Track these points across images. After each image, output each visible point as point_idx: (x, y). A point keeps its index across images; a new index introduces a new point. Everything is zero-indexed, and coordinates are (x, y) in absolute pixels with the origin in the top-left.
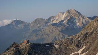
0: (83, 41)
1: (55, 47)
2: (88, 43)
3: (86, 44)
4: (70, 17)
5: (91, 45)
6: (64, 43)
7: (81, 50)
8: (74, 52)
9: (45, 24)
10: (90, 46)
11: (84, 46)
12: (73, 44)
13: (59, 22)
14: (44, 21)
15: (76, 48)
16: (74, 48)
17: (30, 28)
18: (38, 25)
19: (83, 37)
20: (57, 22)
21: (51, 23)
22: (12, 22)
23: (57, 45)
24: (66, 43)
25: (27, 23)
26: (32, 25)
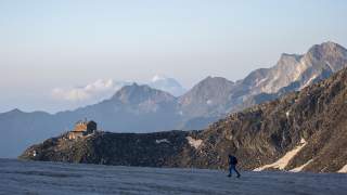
0: (300, 122)
1: (189, 145)
2: (317, 127)
3: (310, 133)
4: (320, 72)
5: (329, 137)
6: (225, 132)
7: (290, 155)
8: (263, 165)
9: (233, 97)
10: (325, 139)
11: (303, 141)
12: (261, 133)
13: (281, 90)
14: (230, 89)
15: (272, 150)
16: (263, 149)
17: (181, 113)
18: (209, 102)
19: (302, 107)
20: (277, 89)
21: (255, 93)
22: (118, 94)
23: (201, 137)
24: (233, 133)
25: (168, 94)
26: (188, 102)
